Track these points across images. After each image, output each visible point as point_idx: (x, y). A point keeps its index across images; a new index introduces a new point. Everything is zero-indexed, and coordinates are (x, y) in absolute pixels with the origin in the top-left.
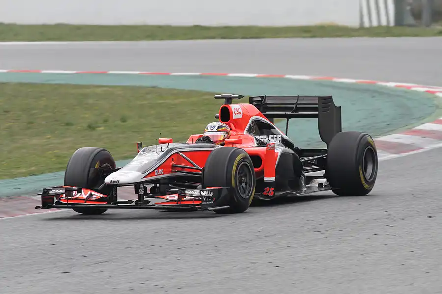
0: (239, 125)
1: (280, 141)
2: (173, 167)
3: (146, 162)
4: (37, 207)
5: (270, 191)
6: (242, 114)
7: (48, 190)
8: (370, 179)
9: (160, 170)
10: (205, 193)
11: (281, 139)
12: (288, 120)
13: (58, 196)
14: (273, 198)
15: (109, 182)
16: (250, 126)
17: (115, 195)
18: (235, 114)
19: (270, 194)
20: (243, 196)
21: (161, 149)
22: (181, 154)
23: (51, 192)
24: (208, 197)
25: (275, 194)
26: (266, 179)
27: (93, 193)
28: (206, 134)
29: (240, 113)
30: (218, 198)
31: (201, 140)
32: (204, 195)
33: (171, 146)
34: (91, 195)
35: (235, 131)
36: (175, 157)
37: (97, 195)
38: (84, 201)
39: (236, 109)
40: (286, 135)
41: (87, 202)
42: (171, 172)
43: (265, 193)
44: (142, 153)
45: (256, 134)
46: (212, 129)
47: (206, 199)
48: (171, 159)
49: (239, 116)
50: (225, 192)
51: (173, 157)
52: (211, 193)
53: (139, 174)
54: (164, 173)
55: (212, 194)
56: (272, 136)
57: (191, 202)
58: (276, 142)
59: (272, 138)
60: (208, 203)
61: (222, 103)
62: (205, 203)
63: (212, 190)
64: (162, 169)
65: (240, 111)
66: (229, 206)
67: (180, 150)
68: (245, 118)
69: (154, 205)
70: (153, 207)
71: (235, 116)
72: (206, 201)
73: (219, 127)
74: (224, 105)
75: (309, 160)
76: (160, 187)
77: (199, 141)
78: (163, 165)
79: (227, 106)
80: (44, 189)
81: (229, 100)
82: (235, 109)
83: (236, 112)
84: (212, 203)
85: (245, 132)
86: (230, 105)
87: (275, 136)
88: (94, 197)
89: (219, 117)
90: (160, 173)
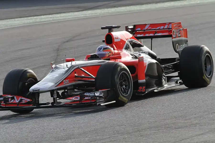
0: (119, 46)
3: (57, 75)
9: (67, 80)
11: (148, 53)
15: (32, 91)
16: (127, 46)
21: (67, 66)
22: (80, 68)
26: (140, 81)
32: (97, 95)
33: (74, 63)
35: (117, 50)
40: (151, 50)
41: (19, 105)
42: (75, 81)
43: (139, 91)
44: (54, 70)
46: (99, 50)
47: (99, 97)
49: (119, 40)
51: (75, 71)
54: (70, 82)
55: (103, 94)
66: (115, 101)
70: (64, 106)
78: (68, 77)
89: (105, 41)
90: (67, 83)
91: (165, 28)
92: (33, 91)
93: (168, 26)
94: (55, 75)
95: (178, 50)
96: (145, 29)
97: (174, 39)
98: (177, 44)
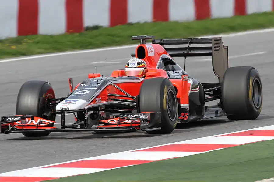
2: (109, 96)
5: (185, 116)
6: (154, 53)
7: (6, 118)
12: (185, 58)
13: (13, 123)
14: (188, 122)
17: (64, 121)
18: (150, 52)
23: (7, 120)
24: (145, 120)
25: (190, 118)
27: (42, 120)
29: (153, 52)
34: (41, 122)
36: (109, 88)
38: (36, 127)
48: (106, 89)
52: (147, 116)
56: (176, 71)
57: (130, 124)
59: (176, 73)
60: (145, 125)
62: (143, 125)
64: (101, 98)
65: (153, 50)
69: (97, 128)
71: (149, 54)
72: (143, 123)
73: (138, 64)
74: (140, 45)
79: (142, 45)
80: (2, 117)
81: (144, 40)
82: (149, 48)
83: (150, 51)
84: (148, 124)
85: (157, 68)
86: (145, 45)
87: (178, 71)
88: (43, 124)
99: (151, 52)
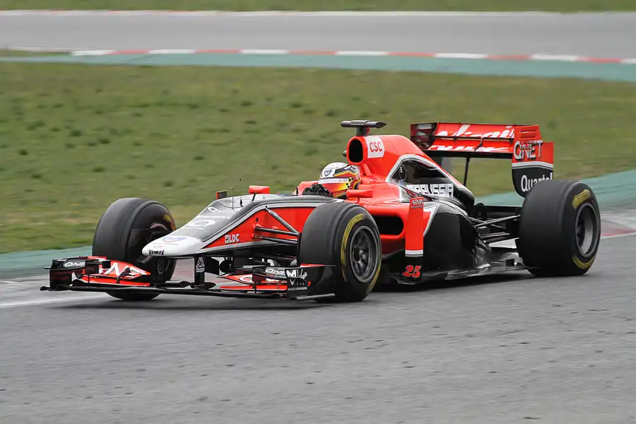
0: (378, 168)
1: (450, 193)
2: (257, 231)
3: (212, 223)
4: (43, 289)
5: (415, 271)
7: (62, 263)
8: (587, 253)
9: (233, 235)
10: (293, 274)
11: (452, 190)
12: (468, 161)
13: (78, 271)
14: (420, 282)
15: (148, 253)
16: (398, 170)
18: (372, 151)
19: (416, 276)
20: (360, 279)
21: (241, 203)
22: (270, 211)
23: (66, 265)
24: (298, 280)
25: (424, 275)
26: (408, 253)
28: (321, 182)
29: (381, 150)
30: (317, 281)
31: (311, 191)
32: (292, 276)
33: (259, 198)
34: (128, 271)
35: (371, 177)
36: (261, 217)
37: (136, 271)
38: (116, 281)
39: (375, 144)
40: (465, 185)
41: (121, 282)
42: (254, 239)
43: (407, 274)
44: (209, 209)
45: (408, 181)
46: (326, 174)
47: (296, 282)
48: (254, 219)
49: (380, 155)
50: (328, 272)
51: (256, 216)
52: (303, 274)
53: (199, 241)
54: (241, 240)
55: (306, 275)
56: (436, 186)
57: (275, 286)
58: (442, 195)
59: (435, 188)
60: (298, 289)
61: (352, 135)
62: (293, 289)
63: (305, 270)
64: (238, 235)
65: (382, 146)
66: (333, 294)
67: (269, 206)
68: (390, 157)
69: (219, 290)
70: (218, 293)
71: (371, 155)
72: (295, 286)
73: (337, 171)
74: (355, 137)
75: (494, 223)
76: (233, 262)
77: (307, 191)
78: (239, 228)
79: (358, 138)
82: (371, 143)
83: (373, 148)
84: (306, 288)
85: (388, 179)
86: (364, 138)
87: (443, 185)
88: (132, 275)
89: (347, 155)
90: (234, 241)
91: (501, 137)
92: (150, 253)
93: (509, 133)
94: (208, 222)
95: (524, 190)
96: (457, 135)
97: (516, 165)
98: (525, 177)
99: (376, 151)
